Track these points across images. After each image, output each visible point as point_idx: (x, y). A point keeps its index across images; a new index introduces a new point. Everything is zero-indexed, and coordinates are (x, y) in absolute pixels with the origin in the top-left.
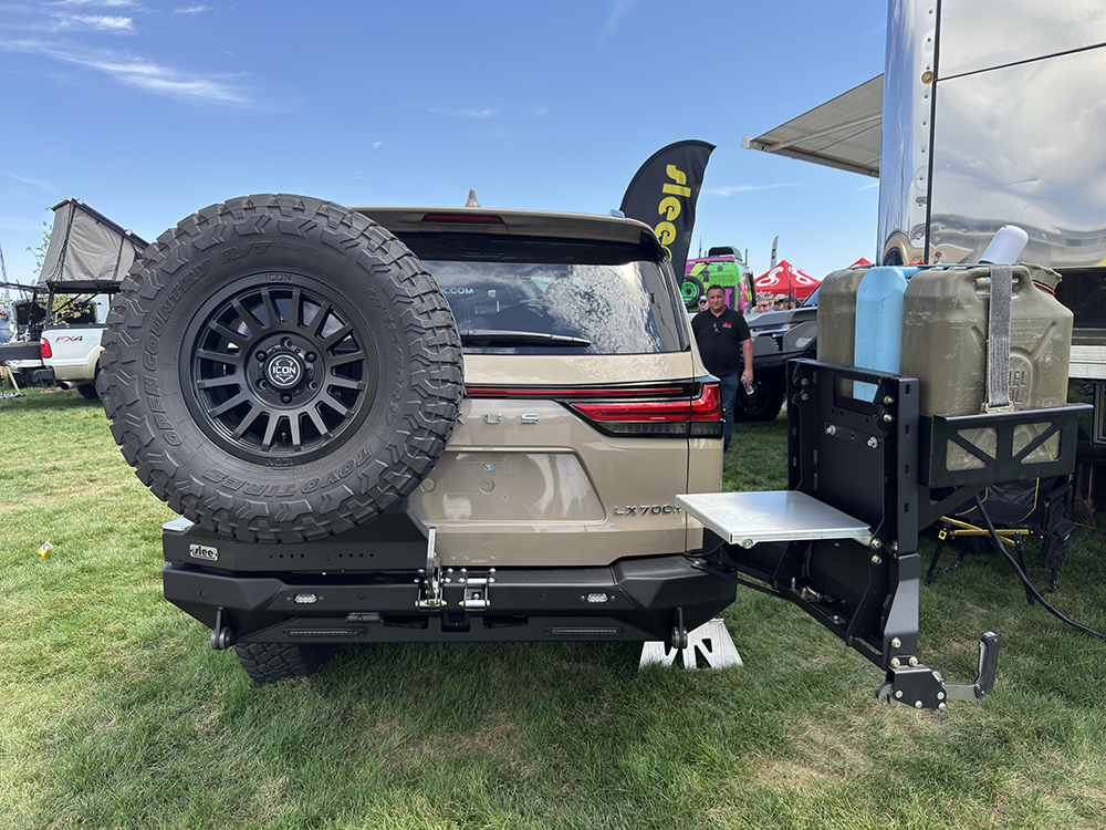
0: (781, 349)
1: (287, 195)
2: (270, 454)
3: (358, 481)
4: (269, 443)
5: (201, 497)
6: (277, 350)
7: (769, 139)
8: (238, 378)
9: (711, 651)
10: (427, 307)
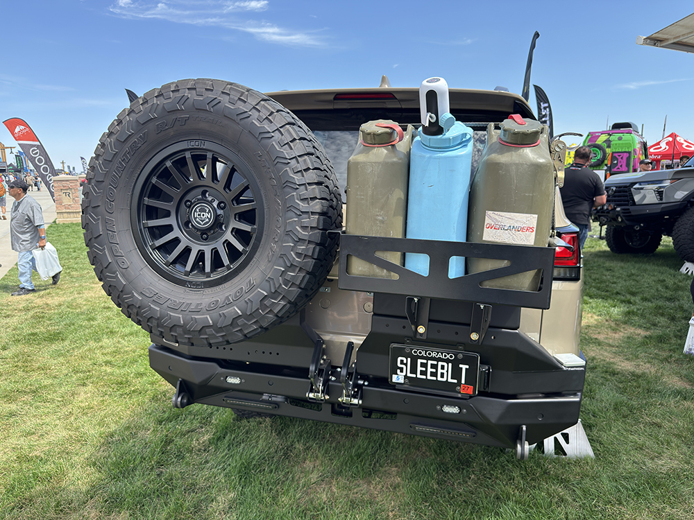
0: (661, 199)
1: (203, 79)
2: (190, 278)
3: (246, 304)
4: (189, 270)
5: (139, 307)
6: (198, 200)
7: (660, 36)
8: (171, 220)
9: (568, 443)
10: (301, 167)
